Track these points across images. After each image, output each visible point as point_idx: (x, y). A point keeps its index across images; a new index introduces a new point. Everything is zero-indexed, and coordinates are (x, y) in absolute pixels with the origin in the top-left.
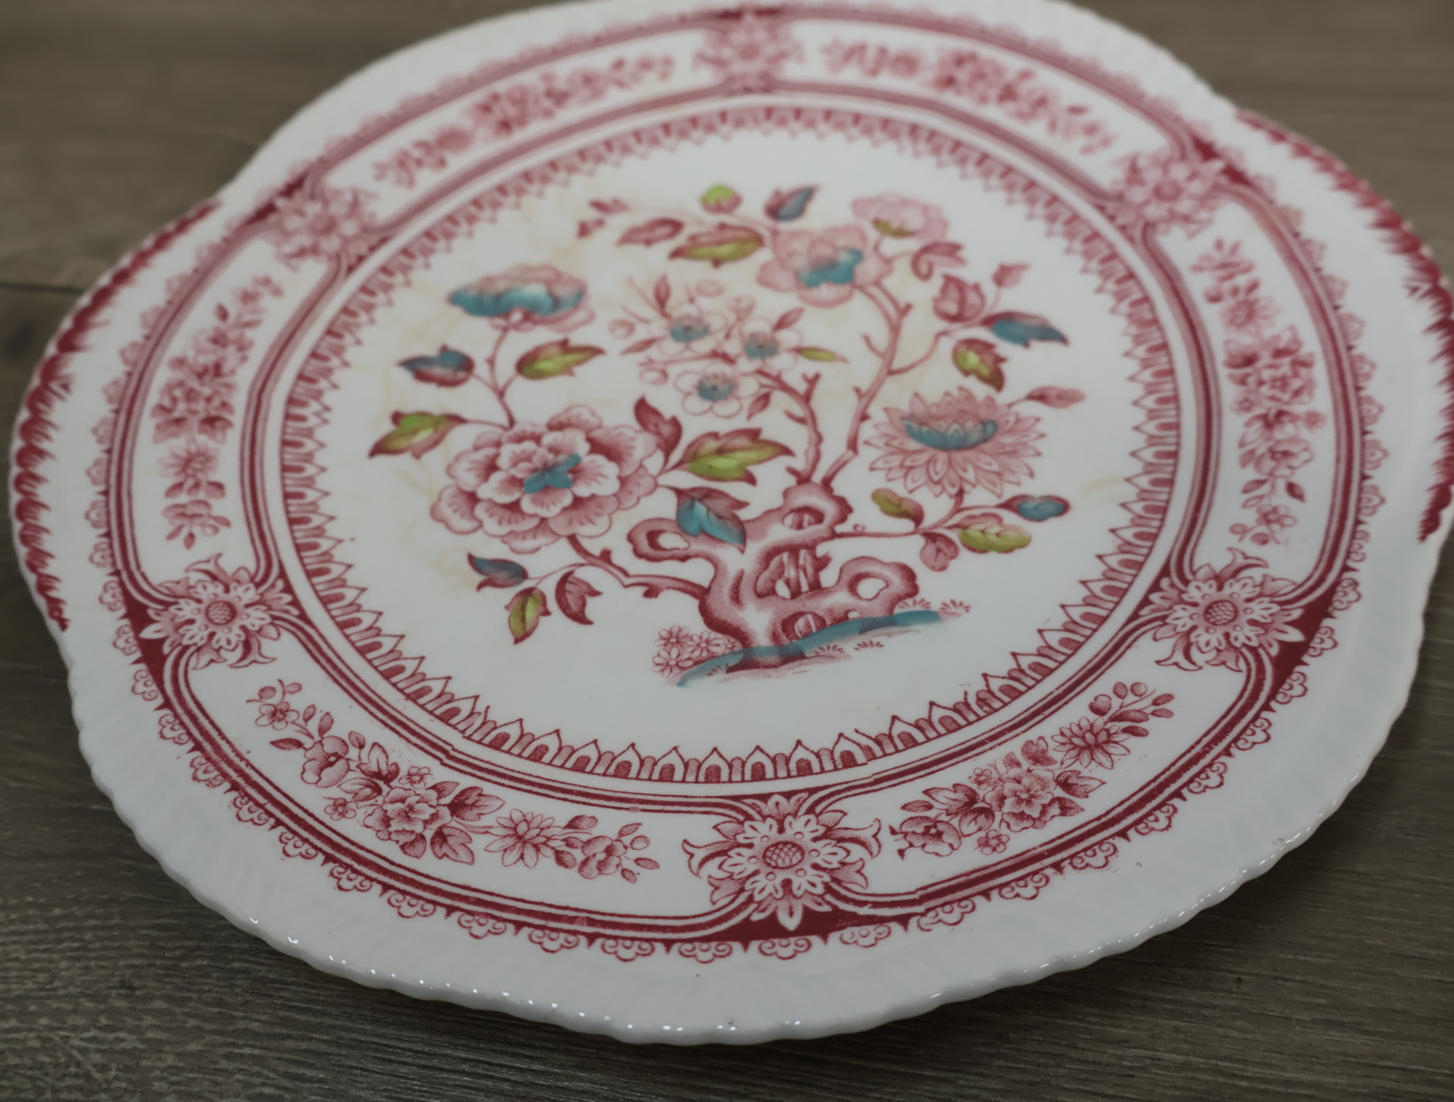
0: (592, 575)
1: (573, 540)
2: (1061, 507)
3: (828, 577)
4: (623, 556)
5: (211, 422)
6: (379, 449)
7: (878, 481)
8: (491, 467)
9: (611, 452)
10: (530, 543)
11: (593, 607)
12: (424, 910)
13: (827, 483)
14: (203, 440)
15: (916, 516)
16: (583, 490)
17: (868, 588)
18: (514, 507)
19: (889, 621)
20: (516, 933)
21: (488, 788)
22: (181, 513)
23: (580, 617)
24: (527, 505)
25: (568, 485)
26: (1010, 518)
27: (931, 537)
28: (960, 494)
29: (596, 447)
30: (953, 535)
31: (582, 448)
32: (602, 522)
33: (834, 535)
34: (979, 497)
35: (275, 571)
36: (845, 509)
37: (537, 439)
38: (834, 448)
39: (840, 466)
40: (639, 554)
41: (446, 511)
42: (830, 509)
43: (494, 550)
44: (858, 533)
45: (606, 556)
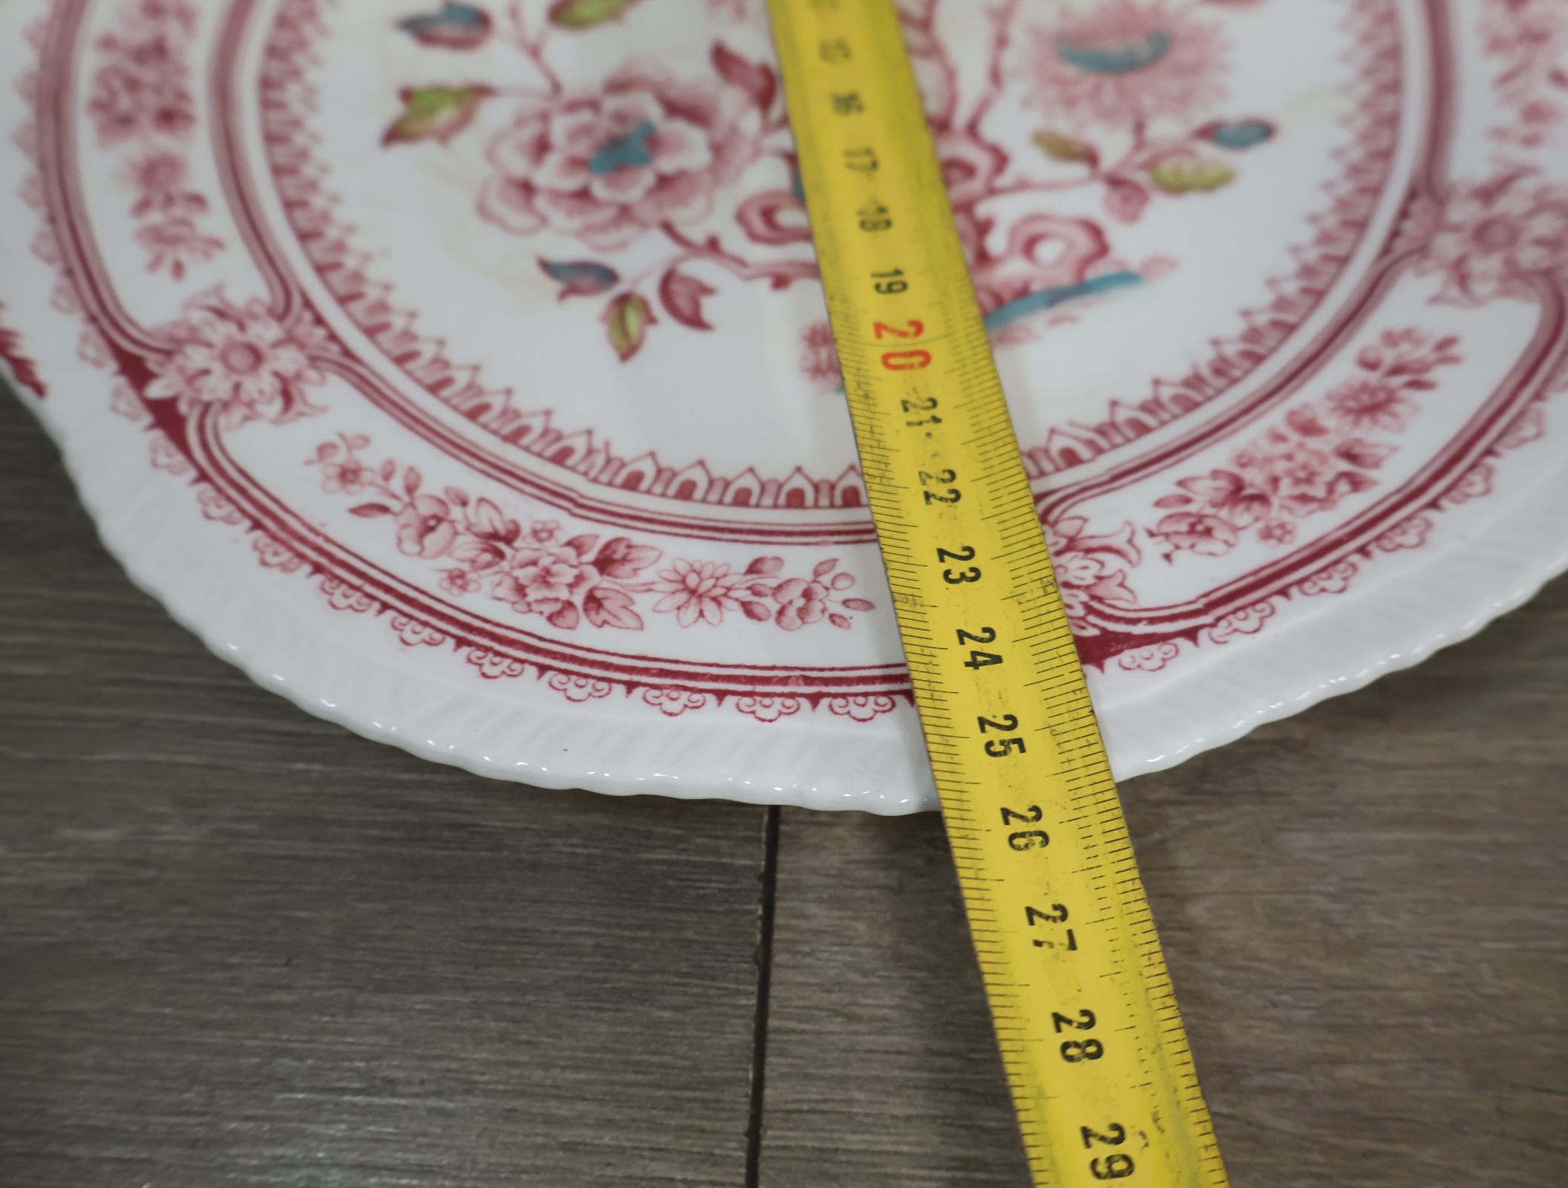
0: (700, 269)
1: (668, 228)
2: (1262, 131)
3: (996, 242)
4: (735, 241)
5: (170, 118)
6: (395, 135)
7: (1035, 120)
8: (541, 147)
9: (694, 113)
10: (613, 237)
11: (710, 308)
12: (598, 690)
13: (972, 130)
14: (163, 142)
15: (1090, 157)
16: (667, 164)
17: (1047, 251)
18: (583, 195)
19: (1080, 288)
20: (719, 704)
21: (637, 538)
22: (158, 238)
23: (695, 321)
24: (600, 189)
25: (646, 160)
26: (1207, 150)
27: (1115, 182)
28: (1139, 128)
29: (674, 109)
30: (1142, 178)
31: (654, 112)
32: (699, 203)
33: (992, 192)
34: (1164, 129)
35: (297, 301)
36: (1001, 160)
37: (594, 105)
38: (972, 85)
39: (984, 106)
40: (754, 237)
41: (497, 206)
42: (982, 161)
43: (570, 250)
44: (1023, 185)
45: (713, 246)
